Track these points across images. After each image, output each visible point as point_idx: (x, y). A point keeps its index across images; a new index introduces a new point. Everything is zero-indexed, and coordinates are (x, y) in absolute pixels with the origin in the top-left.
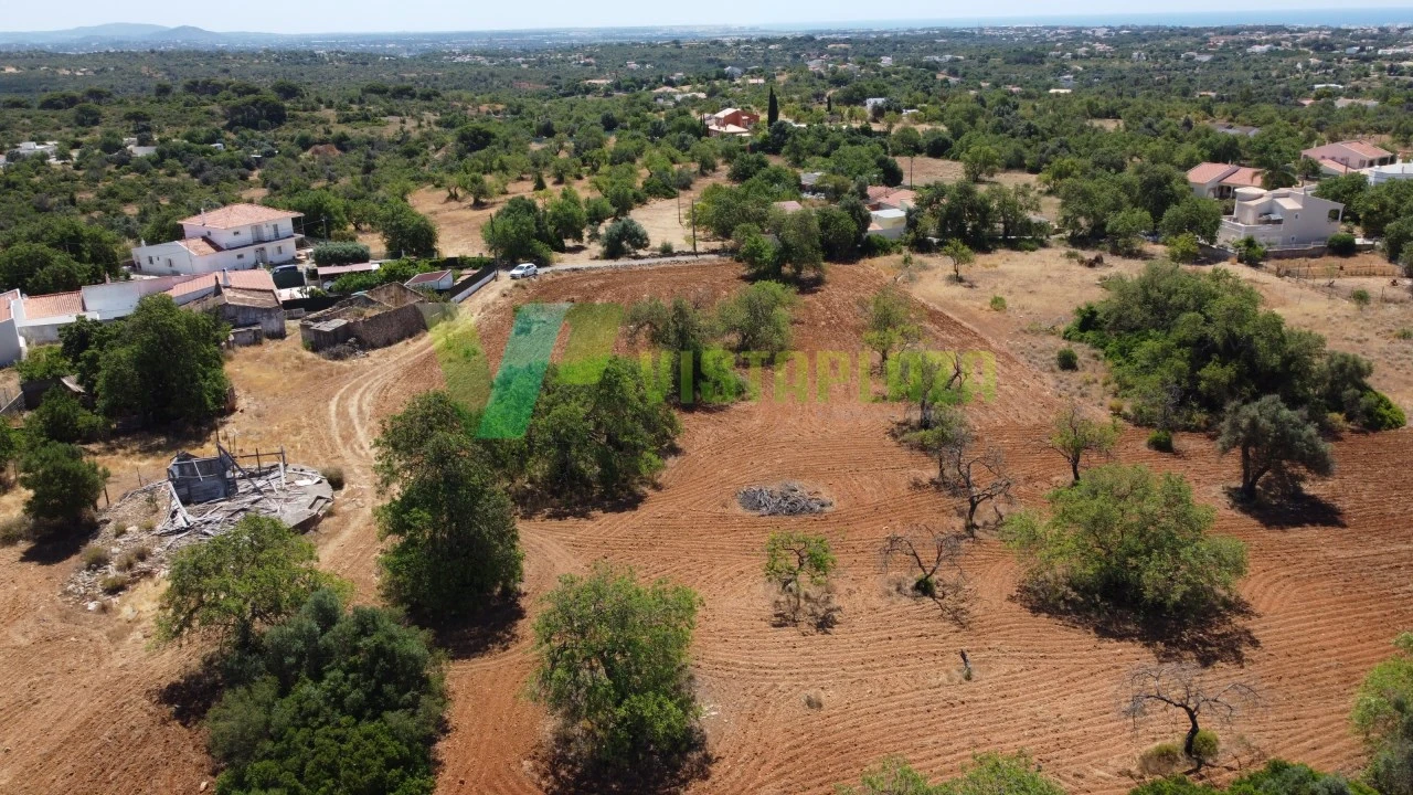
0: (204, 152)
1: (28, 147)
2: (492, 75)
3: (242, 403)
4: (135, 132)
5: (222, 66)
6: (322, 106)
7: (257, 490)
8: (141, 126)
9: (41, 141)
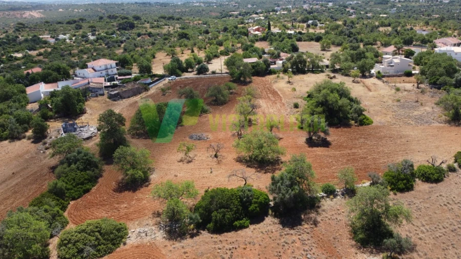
0: (110, 38)
1: (61, 37)
2: (203, 10)
3: (88, 112)
4: (91, 31)
5: (122, 8)
6: (146, 23)
7: (81, 130)
8: (93, 29)
9: (65, 34)
